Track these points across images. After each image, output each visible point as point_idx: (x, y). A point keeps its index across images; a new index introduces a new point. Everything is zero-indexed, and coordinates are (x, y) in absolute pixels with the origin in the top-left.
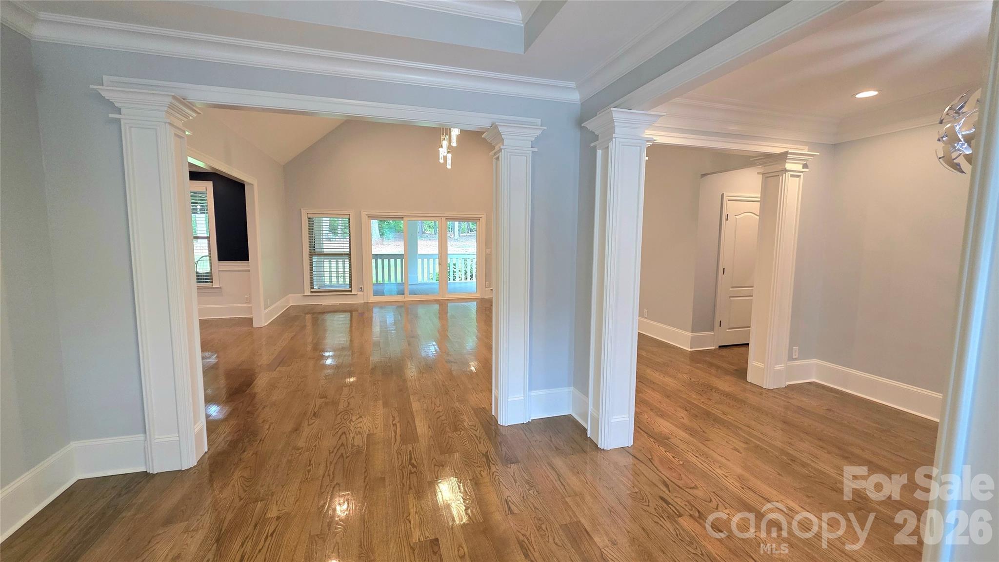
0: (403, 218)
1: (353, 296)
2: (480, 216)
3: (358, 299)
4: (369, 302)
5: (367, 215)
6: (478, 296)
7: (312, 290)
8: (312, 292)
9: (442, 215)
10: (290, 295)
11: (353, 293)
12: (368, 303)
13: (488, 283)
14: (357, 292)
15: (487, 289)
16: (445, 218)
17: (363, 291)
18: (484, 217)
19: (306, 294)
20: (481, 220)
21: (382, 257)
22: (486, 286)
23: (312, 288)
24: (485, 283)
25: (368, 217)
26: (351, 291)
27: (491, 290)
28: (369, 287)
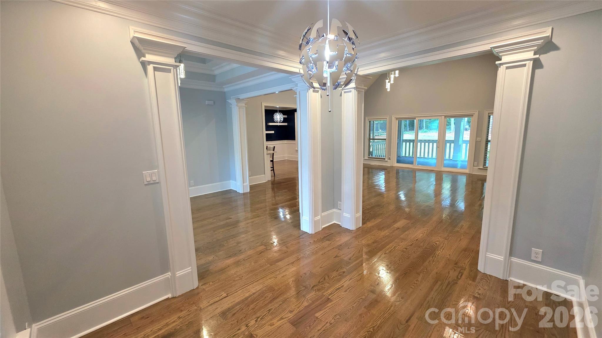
0: (415, 118)
1: (386, 162)
2: (474, 113)
4: (393, 166)
5: (395, 118)
6: (467, 171)
8: (369, 158)
9: (442, 115)
11: (386, 160)
13: (476, 163)
14: (388, 160)
15: (474, 167)
16: (444, 116)
18: (476, 114)
19: (365, 158)
20: (474, 116)
21: (425, 141)
22: (474, 165)
23: (369, 156)
24: (474, 163)
25: (396, 119)
26: (385, 159)
27: (479, 169)
28: (394, 158)
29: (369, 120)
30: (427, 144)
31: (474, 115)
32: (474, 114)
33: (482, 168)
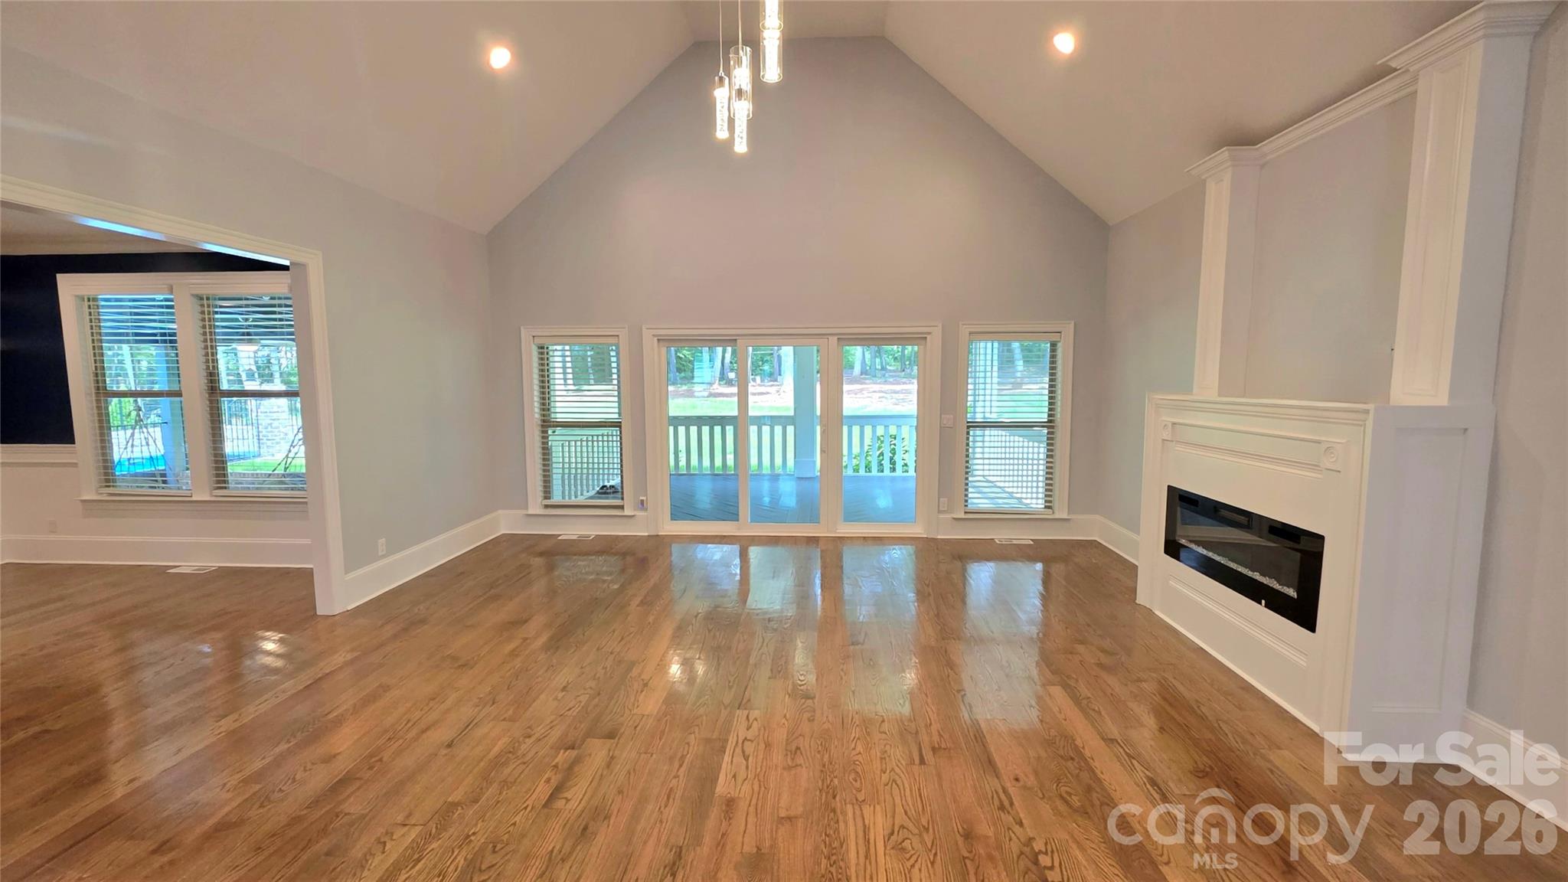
0: (736, 340)
1: (625, 520)
2: (929, 330)
3: (635, 527)
4: (660, 534)
5: (655, 336)
6: (918, 530)
7: (548, 502)
8: (546, 506)
9: (830, 332)
10: (500, 512)
11: (627, 512)
12: (657, 535)
13: (945, 500)
14: (635, 510)
15: (941, 516)
16: (836, 338)
17: (647, 510)
18: (937, 332)
19: (530, 512)
20: (928, 339)
22: (941, 509)
23: (546, 498)
24: (939, 500)
25: (658, 340)
26: (622, 507)
27: (954, 519)
28: (661, 499)
29: (539, 341)
30: (706, 429)
31: (928, 337)
32: (929, 333)
33: (963, 516)
